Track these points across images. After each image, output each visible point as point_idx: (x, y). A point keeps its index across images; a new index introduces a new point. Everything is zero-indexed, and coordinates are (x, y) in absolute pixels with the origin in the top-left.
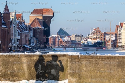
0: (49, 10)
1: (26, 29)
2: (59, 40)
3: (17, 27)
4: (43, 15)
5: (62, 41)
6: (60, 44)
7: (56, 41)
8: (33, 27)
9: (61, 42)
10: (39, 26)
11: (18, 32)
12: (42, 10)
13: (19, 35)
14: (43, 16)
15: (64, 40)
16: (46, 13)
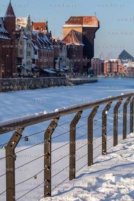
0: (92, 18)
1: (49, 45)
2: (118, 66)
3: (32, 41)
4: (84, 26)
5: (122, 67)
6: (119, 71)
7: (114, 67)
8: (67, 44)
9: (121, 69)
10: (76, 42)
11: (34, 49)
12: (82, 18)
13: (36, 53)
14: (83, 28)
15: (126, 66)
16: (87, 22)
